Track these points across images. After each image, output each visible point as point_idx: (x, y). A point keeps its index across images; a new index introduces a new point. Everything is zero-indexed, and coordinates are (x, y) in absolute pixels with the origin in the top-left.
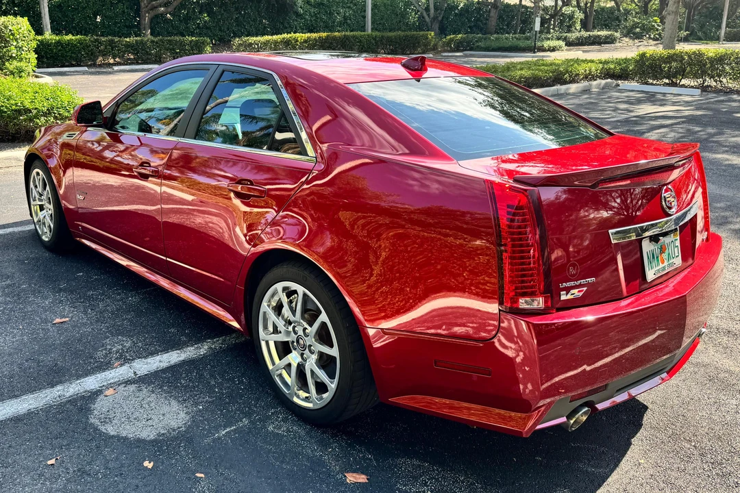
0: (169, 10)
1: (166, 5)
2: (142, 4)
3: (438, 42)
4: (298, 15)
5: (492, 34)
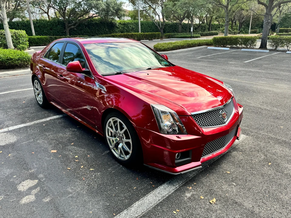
0: (75, 27)
2: (66, 25)
4: (117, 27)
5: (179, 33)
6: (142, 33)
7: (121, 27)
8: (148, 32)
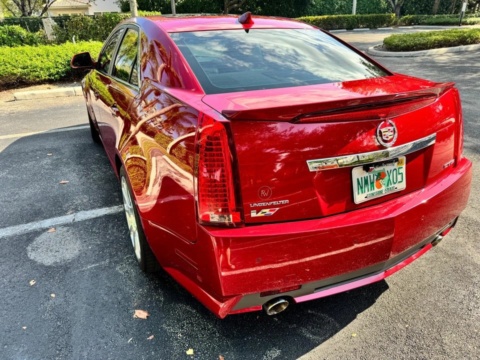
0: (240, 5)
1: (238, 3)
2: (225, 3)
3: (398, 20)
4: (312, 5)
5: (434, 14)
6: (359, 15)
7: (320, 4)
8: (369, 14)
